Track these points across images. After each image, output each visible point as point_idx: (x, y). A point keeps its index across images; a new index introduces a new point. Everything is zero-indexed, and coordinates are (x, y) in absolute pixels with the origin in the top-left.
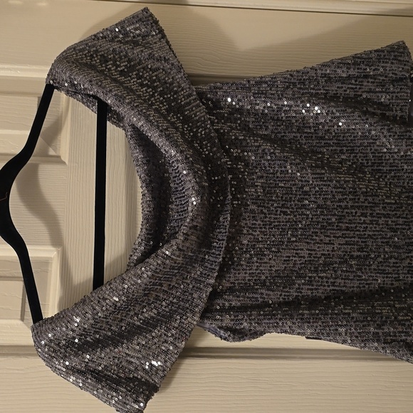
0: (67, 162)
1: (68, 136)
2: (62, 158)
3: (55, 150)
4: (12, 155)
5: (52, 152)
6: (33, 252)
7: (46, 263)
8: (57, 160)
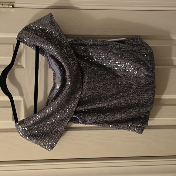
0: (24, 68)
1: (24, 58)
2: (23, 66)
3: (20, 63)
4: (7, 65)
5: (19, 64)
6: (15, 98)
7: (19, 101)
8: (21, 67)
